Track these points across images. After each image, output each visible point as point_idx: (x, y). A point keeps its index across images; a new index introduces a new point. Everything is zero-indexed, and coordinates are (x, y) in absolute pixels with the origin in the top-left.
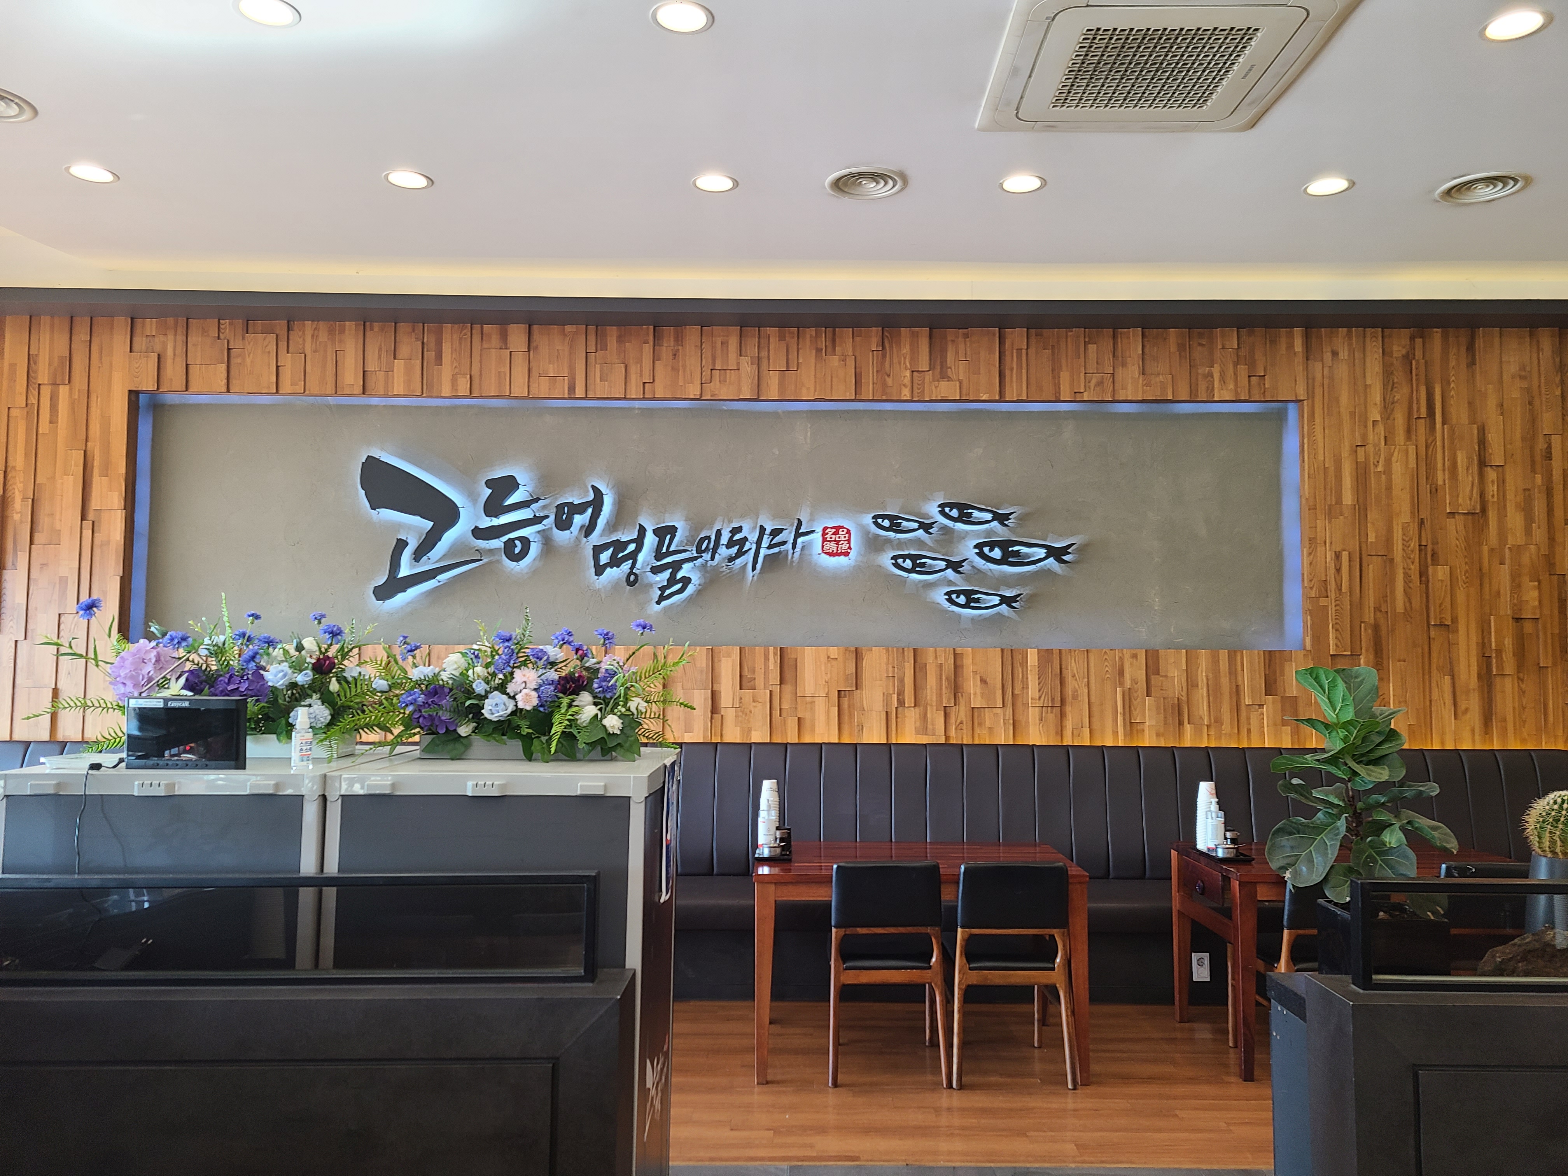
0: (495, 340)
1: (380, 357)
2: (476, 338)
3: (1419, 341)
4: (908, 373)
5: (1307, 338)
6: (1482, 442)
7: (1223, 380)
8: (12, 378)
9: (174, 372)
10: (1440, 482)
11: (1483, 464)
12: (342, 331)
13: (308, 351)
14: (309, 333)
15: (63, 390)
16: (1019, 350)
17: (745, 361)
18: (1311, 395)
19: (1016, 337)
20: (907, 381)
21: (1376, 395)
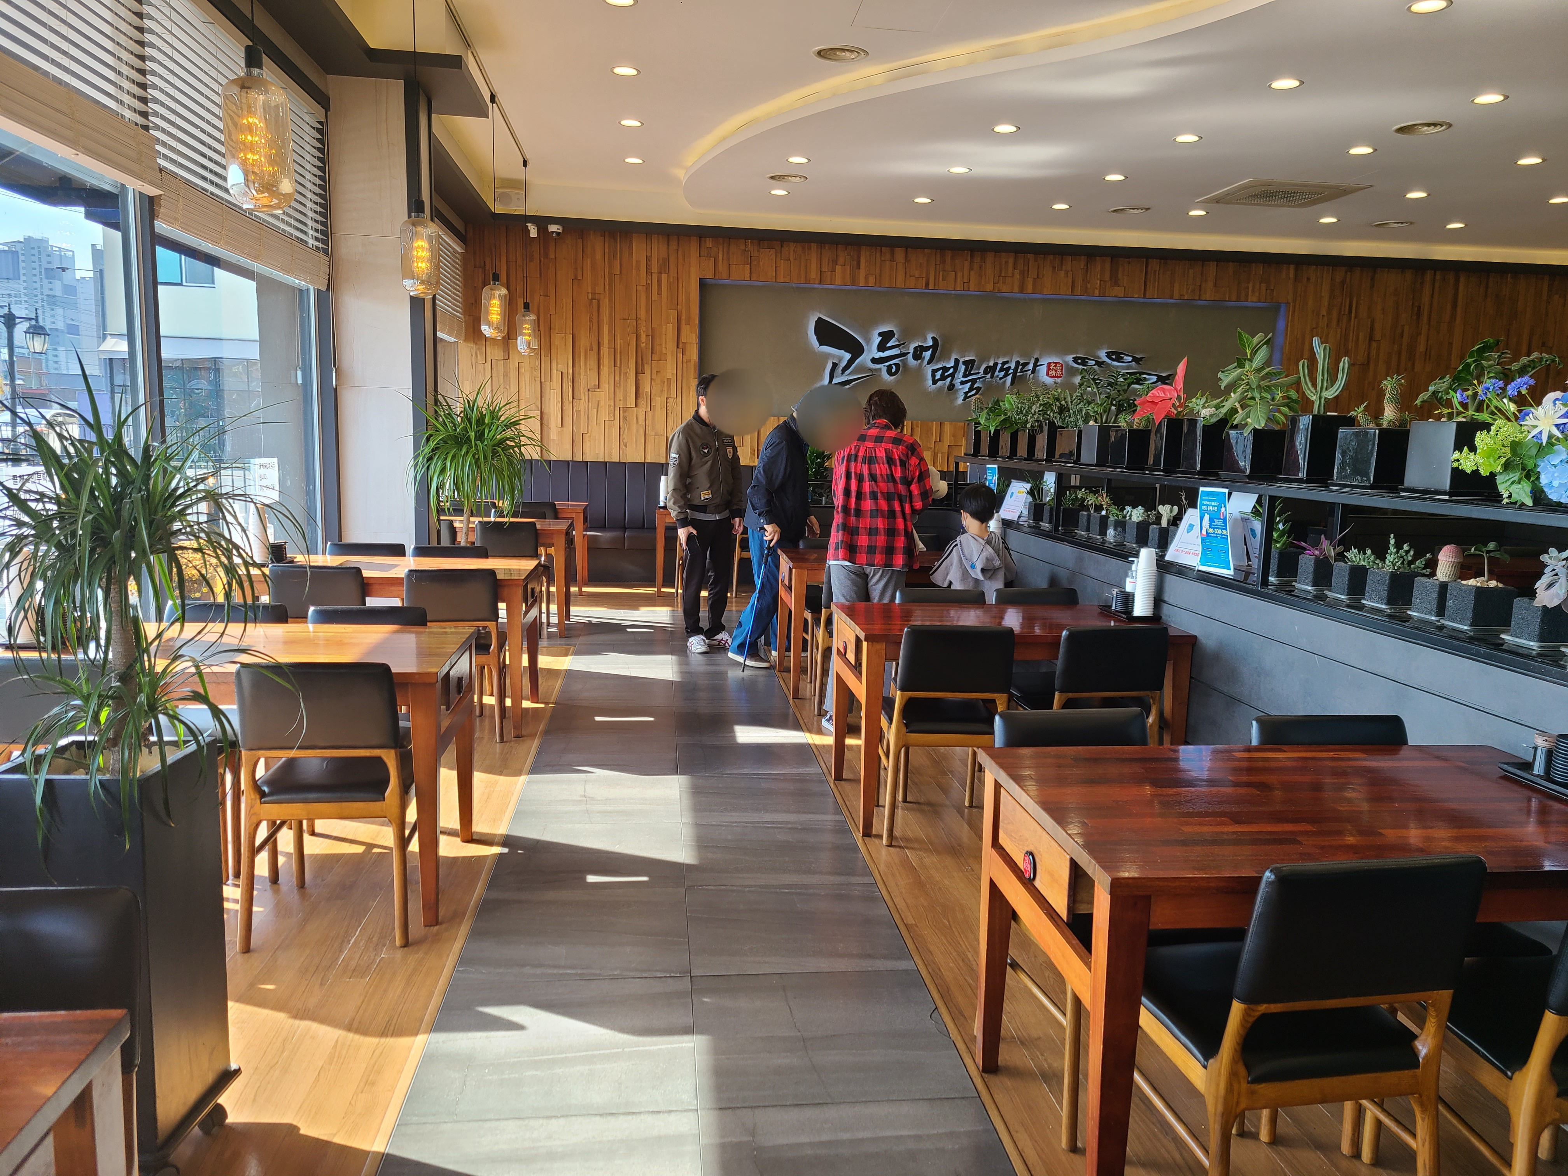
0: (888, 256)
1: (828, 264)
2: (878, 254)
3: (1349, 273)
4: (1098, 282)
5: (1296, 270)
6: (1372, 328)
7: (1253, 291)
8: (638, 269)
9: (722, 267)
10: (1350, 347)
11: (1371, 339)
12: (810, 248)
13: (792, 259)
14: (792, 249)
15: (664, 277)
16: (1155, 271)
17: (1017, 272)
18: (1294, 301)
19: (1154, 264)
20: (1098, 286)
21: (1325, 302)
